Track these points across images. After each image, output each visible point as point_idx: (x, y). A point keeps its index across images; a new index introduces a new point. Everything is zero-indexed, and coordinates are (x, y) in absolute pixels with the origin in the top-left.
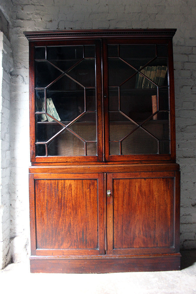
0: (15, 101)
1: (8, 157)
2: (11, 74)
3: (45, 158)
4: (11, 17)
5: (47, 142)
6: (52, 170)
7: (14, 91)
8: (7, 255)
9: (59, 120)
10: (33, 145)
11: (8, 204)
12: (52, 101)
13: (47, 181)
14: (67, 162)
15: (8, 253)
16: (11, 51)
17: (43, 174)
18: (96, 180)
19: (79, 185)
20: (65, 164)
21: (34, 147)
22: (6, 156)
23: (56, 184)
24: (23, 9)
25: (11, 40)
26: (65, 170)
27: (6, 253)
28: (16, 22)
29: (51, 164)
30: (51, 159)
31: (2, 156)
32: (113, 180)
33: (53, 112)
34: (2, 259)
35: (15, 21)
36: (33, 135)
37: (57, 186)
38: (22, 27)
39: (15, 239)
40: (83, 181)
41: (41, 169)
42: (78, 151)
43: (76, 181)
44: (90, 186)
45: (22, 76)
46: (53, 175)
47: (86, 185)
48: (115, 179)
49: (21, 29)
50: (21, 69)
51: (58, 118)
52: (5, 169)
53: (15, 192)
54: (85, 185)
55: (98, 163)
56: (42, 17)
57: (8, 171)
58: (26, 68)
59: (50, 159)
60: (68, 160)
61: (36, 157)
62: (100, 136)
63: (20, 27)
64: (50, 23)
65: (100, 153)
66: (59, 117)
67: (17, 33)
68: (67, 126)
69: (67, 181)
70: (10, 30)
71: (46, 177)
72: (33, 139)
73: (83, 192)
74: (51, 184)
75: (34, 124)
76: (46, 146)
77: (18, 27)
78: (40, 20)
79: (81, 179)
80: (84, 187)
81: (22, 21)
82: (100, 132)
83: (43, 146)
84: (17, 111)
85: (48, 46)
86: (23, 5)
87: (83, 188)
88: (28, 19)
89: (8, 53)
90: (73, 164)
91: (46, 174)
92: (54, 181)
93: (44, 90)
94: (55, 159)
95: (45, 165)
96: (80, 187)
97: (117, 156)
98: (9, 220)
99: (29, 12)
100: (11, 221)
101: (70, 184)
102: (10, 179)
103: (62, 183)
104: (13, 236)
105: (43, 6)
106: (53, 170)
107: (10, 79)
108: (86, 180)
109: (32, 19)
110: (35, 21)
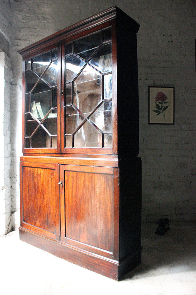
0: (15, 105)
1: (9, 149)
2: (11, 84)
4: (11, 38)
7: (14, 97)
8: (9, 225)
11: (9, 186)
15: (9, 224)
16: (11, 66)
22: (7, 148)
24: (20, 32)
25: (11, 56)
27: (8, 223)
28: (14, 42)
31: (5, 148)
34: (5, 227)
39: (15, 213)
45: (20, 85)
49: (18, 48)
50: (19, 80)
52: (7, 159)
53: (14, 176)
56: (35, 38)
57: (9, 160)
63: (18, 46)
67: (16, 51)
70: (10, 48)
77: (16, 46)
78: (34, 40)
81: (19, 41)
84: (16, 113)
86: (20, 28)
88: (24, 39)
89: (8, 67)
98: (10, 198)
99: (26, 34)
100: (12, 199)
102: (11, 166)
104: (13, 211)
105: (36, 28)
107: (10, 88)
109: (28, 40)
110: (29, 41)
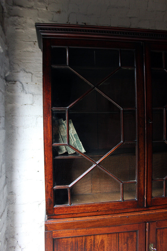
0: (12, 116)
2: (6, 79)
3: (68, 207)
4: (7, 2)
5: (70, 186)
6: (78, 224)
7: (11, 103)
9: (83, 151)
10: (50, 191)
12: (72, 124)
13: (70, 239)
14: (98, 211)
16: (7, 49)
17: (66, 230)
18: (136, 231)
19: (114, 240)
20: (95, 214)
21: (51, 194)
23: (84, 241)
26: (96, 223)
28: (12, 9)
29: (76, 216)
30: (76, 209)
32: (157, 229)
33: (74, 140)
35: (11, 7)
36: (50, 177)
37: (85, 244)
38: (21, 17)
40: (118, 235)
41: (63, 224)
42: (98, 183)
43: (109, 235)
44: (127, 240)
45: (21, 83)
46: (79, 230)
47: (123, 239)
48: (158, 229)
49: (19, 20)
50: (19, 73)
51: (81, 149)
53: (14, 236)
54: (121, 239)
55: (137, 210)
56: (47, 6)
58: (27, 72)
59: (74, 209)
60: (100, 209)
61: (55, 207)
62: (142, 175)
63: (19, 16)
64: (58, 14)
65: (140, 196)
66: (82, 147)
67: (14, 24)
68: (97, 163)
69: (98, 237)
70: (5, 19)
71: (69, 235)
72: (50, 183)
73: (118, 248)
74: (76, 243)
75: (51, 161)
76: (69, 190)
77: (15, 16)
78: (45, 9)
79: (116, 233)
80: (120, 243)
81: (21, 9)
82: (142, 169)
83: (65, 190)
85: (70, 47)
87: (118, 243)
88: (29, 6)
90: (106, 213)
91: (69, 230)
92: (81, 238)
93: (65, 111)
94: (82, 209)
95: (67, 217)
96: (115, 242)
97: (160, 199)
101: (103, 240)
102: (8, 220)
103: (91, 240)
106: (80, 224)
107: (5, 86)
108: (122, 234)
109: (35, 8)
110: (38, 10)
